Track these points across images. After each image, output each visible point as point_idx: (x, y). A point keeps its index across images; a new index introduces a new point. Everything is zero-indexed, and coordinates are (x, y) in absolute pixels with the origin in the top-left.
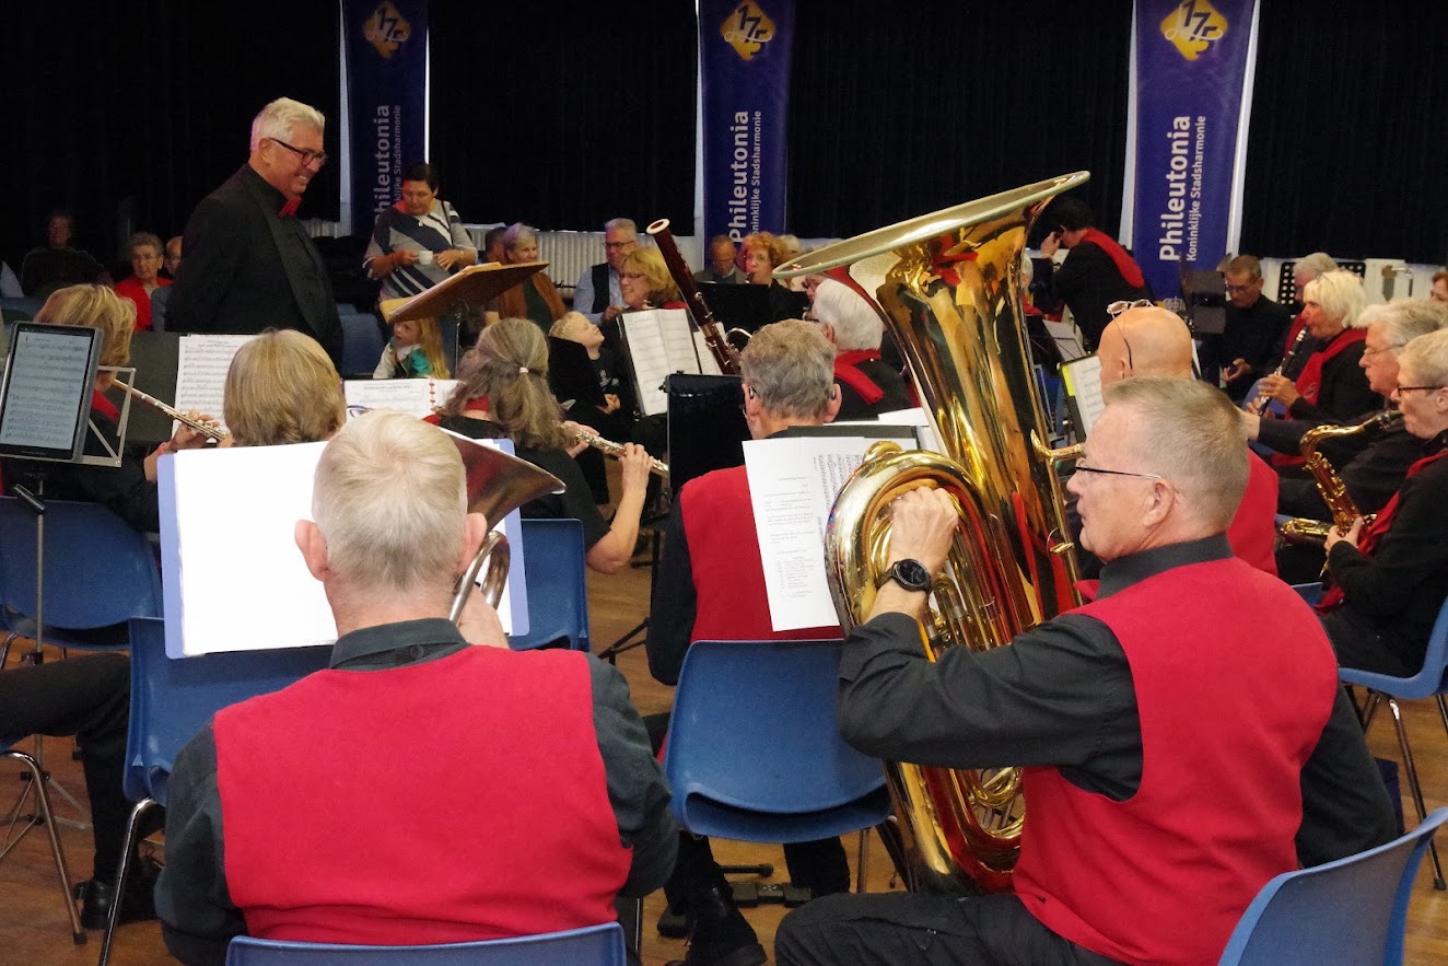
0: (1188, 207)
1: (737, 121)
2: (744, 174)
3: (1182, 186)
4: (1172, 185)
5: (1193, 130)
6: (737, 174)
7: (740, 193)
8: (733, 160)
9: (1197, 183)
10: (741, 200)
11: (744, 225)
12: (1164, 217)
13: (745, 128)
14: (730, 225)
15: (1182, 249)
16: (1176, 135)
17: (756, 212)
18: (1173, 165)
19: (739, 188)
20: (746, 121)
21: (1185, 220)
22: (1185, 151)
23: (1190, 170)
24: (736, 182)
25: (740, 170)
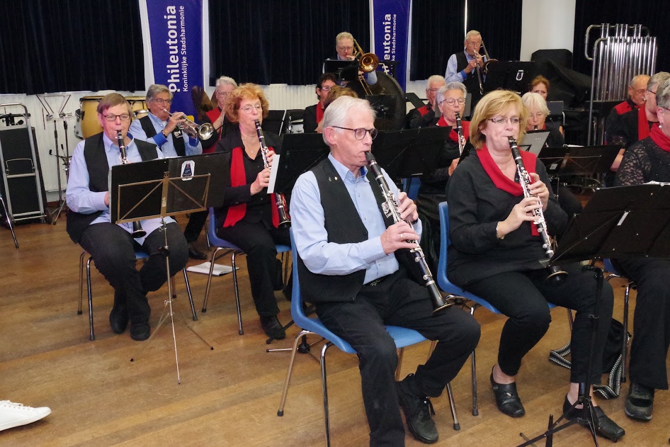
1: (168, 12)
2: (176, 47)
3: (389, 48)
6: (171, 47)
7: (174, 59)
8: (168, 38)
9: (394, 47)
10: (176, 64)
11: (178, 81)
13: (174, 17)
14: (169, 81)
16: (387, 23)
17: (185, 72)
18: (386, 38)
19: (173, 57)
20: (174, 12)
23: (391, 40)
24: (171, 52)
25: (173, 45)
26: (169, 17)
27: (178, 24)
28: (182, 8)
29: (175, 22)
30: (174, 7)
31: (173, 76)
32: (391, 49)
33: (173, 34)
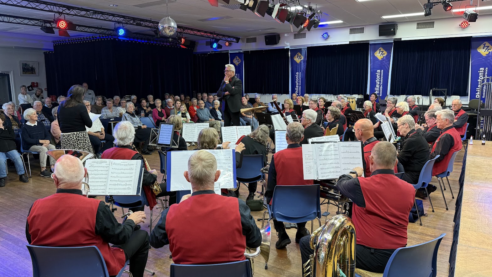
26: (377, 73)
27: (380, 75)
28: (382, 70)
29: (379, 75)
30: (379, 70)
31: (376, 91)
33: (378, 78)
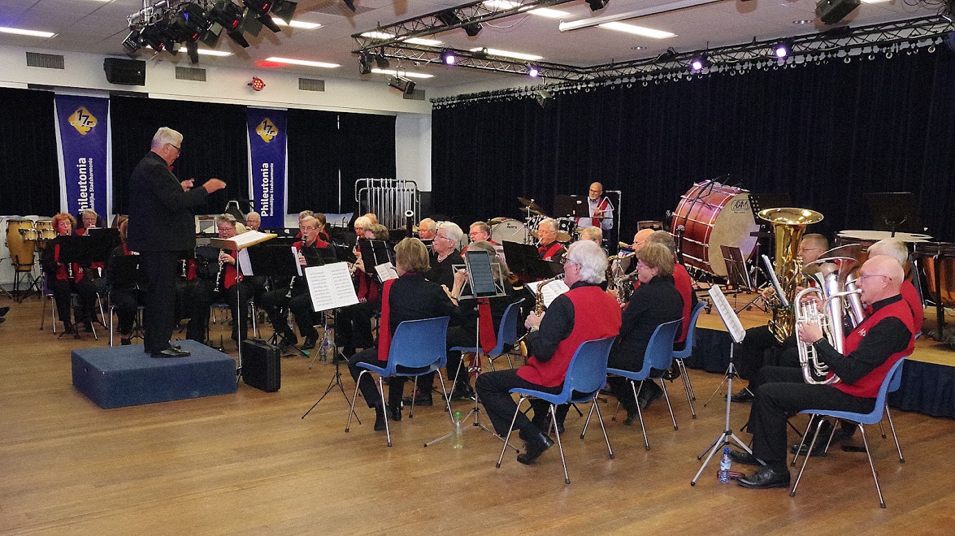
0: (270, 196)
3: (267, 188)
4: (264, 189)
5: (269, 168)
12: (262, 200)
15: (268, 212)
16: (264, 170)
21: (269, 201)
22: (267, 176)
23: (269, 183)
32: (269, 189)
